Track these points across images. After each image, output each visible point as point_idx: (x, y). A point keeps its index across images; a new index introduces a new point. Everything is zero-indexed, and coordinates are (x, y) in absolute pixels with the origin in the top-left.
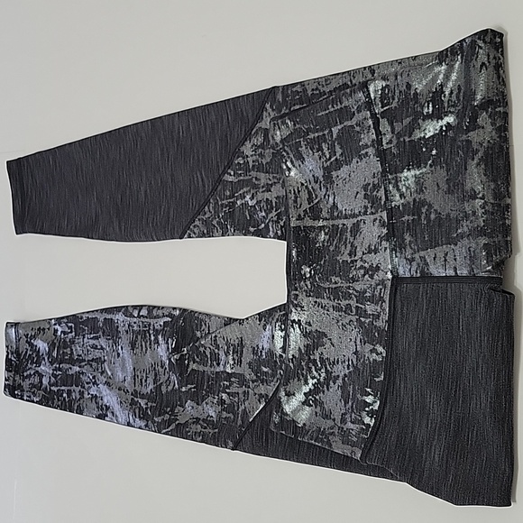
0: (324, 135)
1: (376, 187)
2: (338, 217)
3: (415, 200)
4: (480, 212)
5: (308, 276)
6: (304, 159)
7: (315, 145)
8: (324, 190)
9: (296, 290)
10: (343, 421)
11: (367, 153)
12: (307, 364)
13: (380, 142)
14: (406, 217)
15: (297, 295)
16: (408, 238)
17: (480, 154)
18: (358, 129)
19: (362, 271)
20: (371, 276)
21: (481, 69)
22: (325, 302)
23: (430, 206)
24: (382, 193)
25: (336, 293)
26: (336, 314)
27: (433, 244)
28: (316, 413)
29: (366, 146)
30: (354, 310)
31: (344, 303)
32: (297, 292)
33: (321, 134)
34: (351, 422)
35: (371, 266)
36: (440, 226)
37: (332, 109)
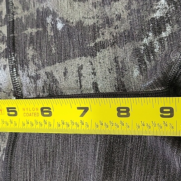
3: (38, 11)
14: (30, 30)
16: (30, 52)
23: (54, 15)
36: (70, 36)
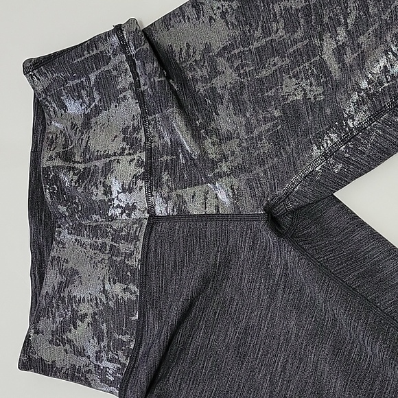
0: (82, 82)
1: (136, 129)
2: (90, 160)
4: (238, 150)
5: (67, 214)
6: (66, 107)
7: (76, 93)
8: (79, 134)
9: (60, 227)
10: (99, 358)
11: (125, 96)
12: (57, 302)
13: (137, 84)
14: (165, 157)
15: (60, 232)
17: (226, 97)
18: (114, 73)
19: (119, 210)
20: (129, 215)
21: (210, 22)
22: (84, 240)
24: (142, 135)
25: (95, 231)
26: (92, 252)
27: (193, 183)
28: (66, 350)
29: (124, 89)
30: (108, 248)
31: (100, 241)
32: (60, 229)
33: (79, 81)
34: (107, 360)
35: (127, 205)
37: (88, 55)
